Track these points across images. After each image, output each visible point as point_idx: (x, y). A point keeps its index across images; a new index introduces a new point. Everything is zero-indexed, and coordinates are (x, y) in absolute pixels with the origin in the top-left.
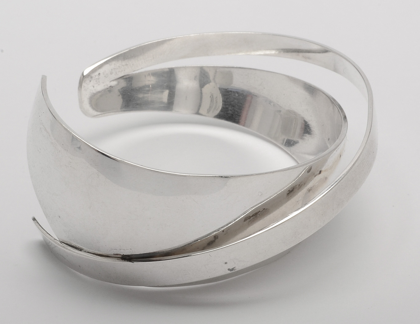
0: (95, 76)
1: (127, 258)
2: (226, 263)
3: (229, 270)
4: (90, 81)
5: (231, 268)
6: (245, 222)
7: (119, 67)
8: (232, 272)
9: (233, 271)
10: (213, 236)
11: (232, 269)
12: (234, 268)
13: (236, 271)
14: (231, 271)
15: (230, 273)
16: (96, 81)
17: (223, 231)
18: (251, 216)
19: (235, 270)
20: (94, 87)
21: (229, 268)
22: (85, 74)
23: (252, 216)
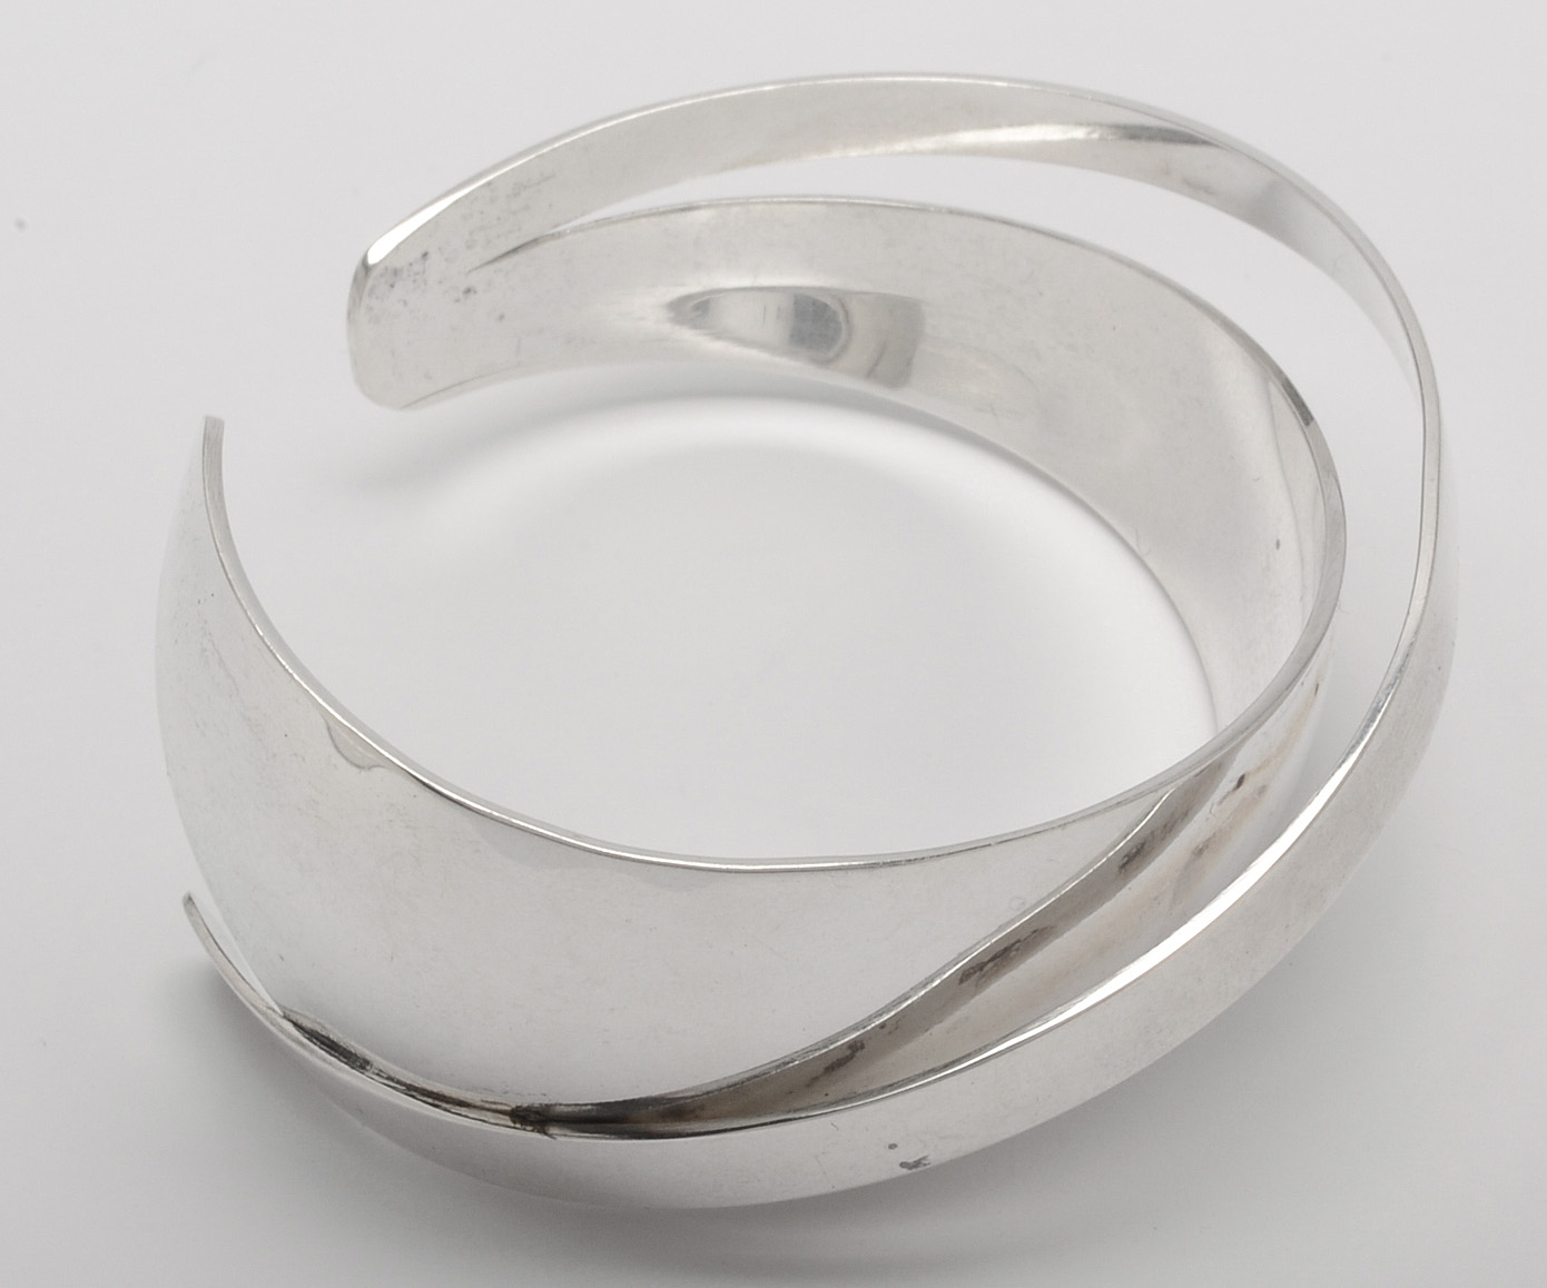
0: (411, 264)
1: (532, 1119)
2: (893, 1146)
3: (903, 1165)
4: (392, 286)
5: (911, 1161)
6: (964, 985)
7: (499, 219)
8: (914, 1170)
9: (919, 1169)
10: (845, 1047)
11: (917, 1164)
12: (924, 1158)
13: (928, 1167)
14: (910, 1168)
15: (909, 1176)
16: (415, 281)
17: (882, 1026)
18: (986, 960)
19: (925, 1165)
20: (405, 303)
21: (904, 1160)
22: (372, 260)
23: (988, 962)
